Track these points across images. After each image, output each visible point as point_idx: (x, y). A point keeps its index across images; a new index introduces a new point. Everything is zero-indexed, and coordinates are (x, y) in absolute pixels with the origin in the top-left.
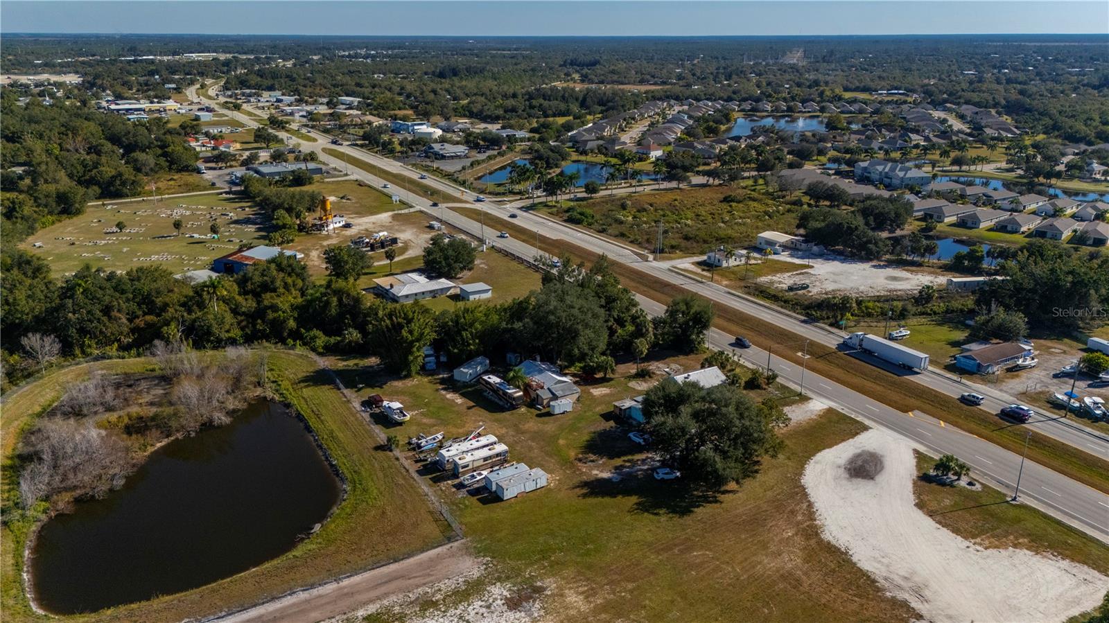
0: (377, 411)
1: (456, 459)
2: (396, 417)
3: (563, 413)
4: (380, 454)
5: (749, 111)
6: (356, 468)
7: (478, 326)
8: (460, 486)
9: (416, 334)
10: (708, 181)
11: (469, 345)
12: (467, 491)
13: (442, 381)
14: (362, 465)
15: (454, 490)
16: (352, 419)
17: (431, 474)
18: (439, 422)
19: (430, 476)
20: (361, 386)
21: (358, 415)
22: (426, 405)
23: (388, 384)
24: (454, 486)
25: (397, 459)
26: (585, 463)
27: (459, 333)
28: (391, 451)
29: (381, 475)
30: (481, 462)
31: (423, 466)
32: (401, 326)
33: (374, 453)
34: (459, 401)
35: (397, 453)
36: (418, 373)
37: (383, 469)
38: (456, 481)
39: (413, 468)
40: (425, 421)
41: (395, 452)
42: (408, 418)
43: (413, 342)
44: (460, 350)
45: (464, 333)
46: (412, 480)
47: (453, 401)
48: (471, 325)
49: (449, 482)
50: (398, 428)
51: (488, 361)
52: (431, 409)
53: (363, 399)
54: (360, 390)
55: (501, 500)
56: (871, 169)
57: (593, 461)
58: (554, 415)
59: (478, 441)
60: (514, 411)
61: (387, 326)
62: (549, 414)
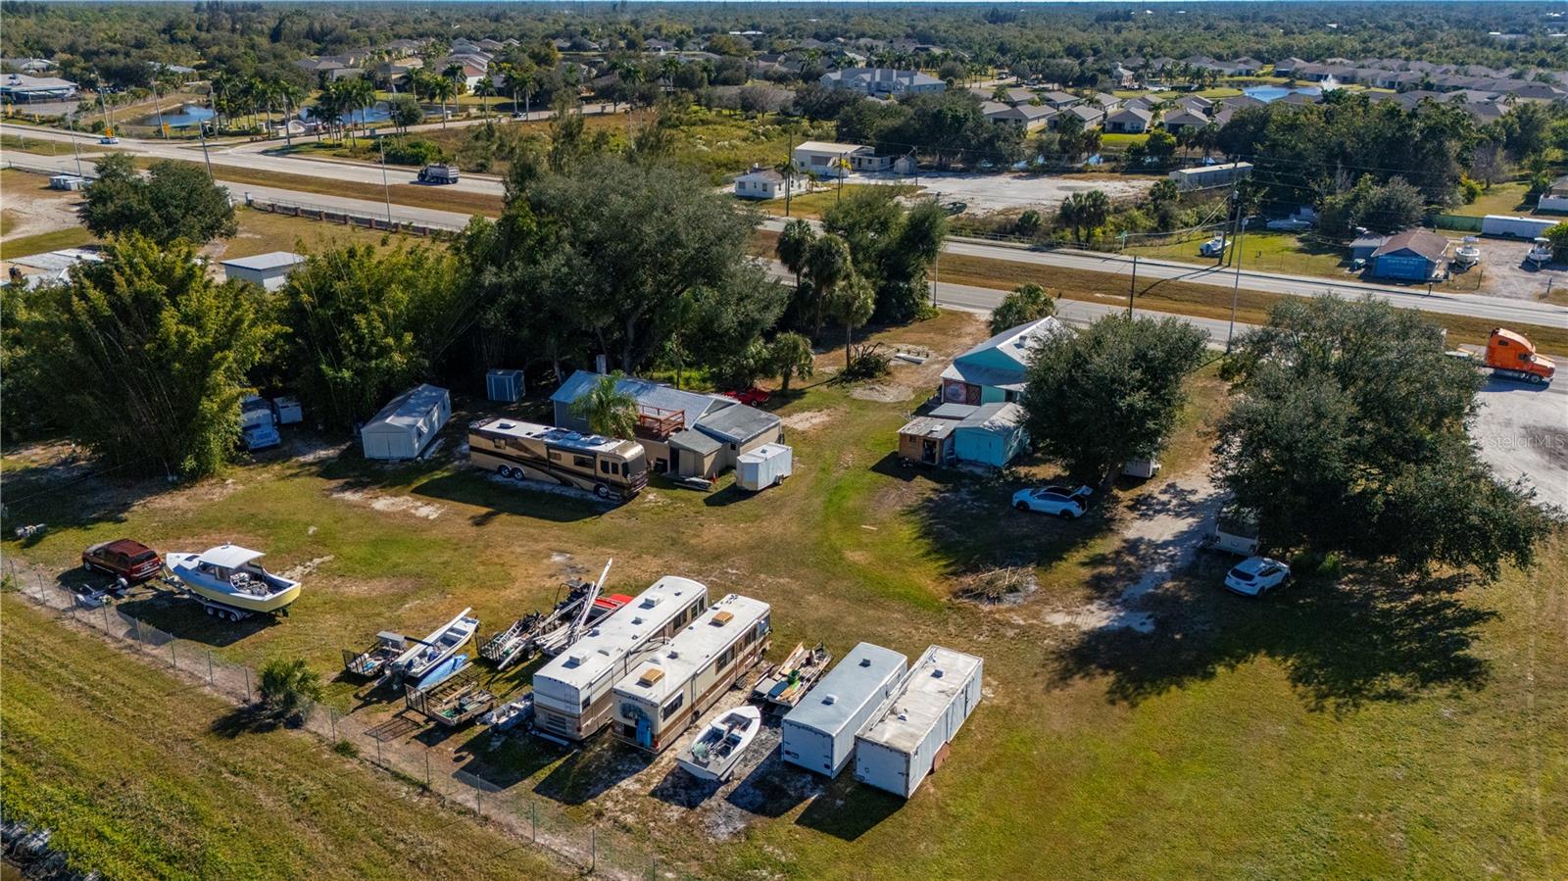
0: (143, 594)
1: (629, 684)
2: (246, 594)
3: (775, 484)
4: (251, 749)
5: (570, 49)
6: (173, 842)
7: (397, 293)
8: (688, 787)
9: (212, 323)
10: (603, 108)
11: (384, 351)
12: (732, 798)
13: (326, 470)
14: (196, 818)
15: (675, 812)
16: (48, 640)
17: (529, 772)
18: (408, 584)
19: (528, 783)
20: (31, 529)
21: (70, 626)
22: (322, 541)
23: (137, 507)
24: (663, 794)
25: (344, 749)
26: (999, 599)
27: (343, 318)
28: (296, 723)
29: (312, 839)
30: (712, 677)
31: (469, 746)
32: (148, 307)
33: (221, 749)
34: (429, 510)
35: (322, 725)
36: (233, 461)
37: (307, 809)
38: (656, 774)
39: (440, 766)
40: (353, 590)
41: (312, 726)
42: (293, 592)
43: (207, 352)
44: (358, 373)
45: (361, 320)
46: (467, 820)
47: (406, 514)
48: (378, 295)
49: (629, 784)
50: (265, 633)
51: (447, 395)
52: (347, 550)
53: (62, 569)
54: (33, 540)
55: (898, 801)
56: (851, 82)
57: (1013, 589)
58: (756, 492)
59: (648, 605)
60: (631, 505)
61: (93, 312)
62: (738, 494)
